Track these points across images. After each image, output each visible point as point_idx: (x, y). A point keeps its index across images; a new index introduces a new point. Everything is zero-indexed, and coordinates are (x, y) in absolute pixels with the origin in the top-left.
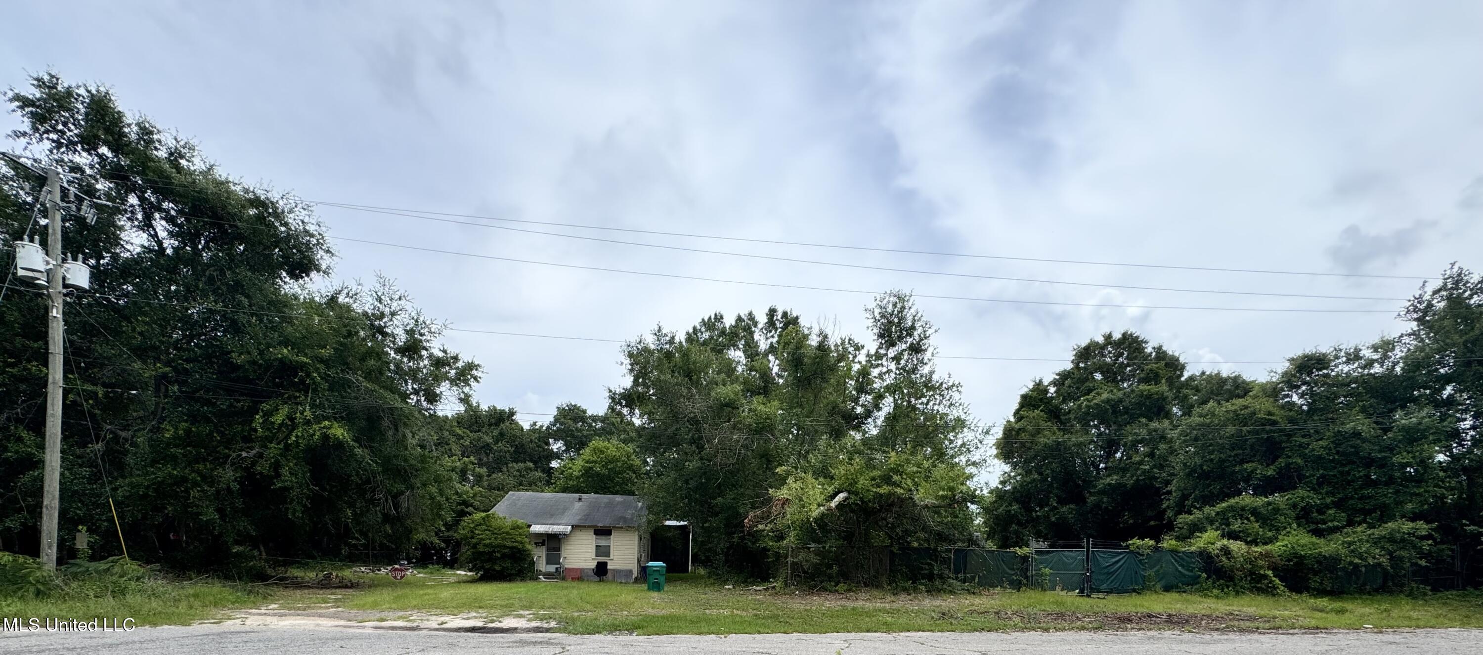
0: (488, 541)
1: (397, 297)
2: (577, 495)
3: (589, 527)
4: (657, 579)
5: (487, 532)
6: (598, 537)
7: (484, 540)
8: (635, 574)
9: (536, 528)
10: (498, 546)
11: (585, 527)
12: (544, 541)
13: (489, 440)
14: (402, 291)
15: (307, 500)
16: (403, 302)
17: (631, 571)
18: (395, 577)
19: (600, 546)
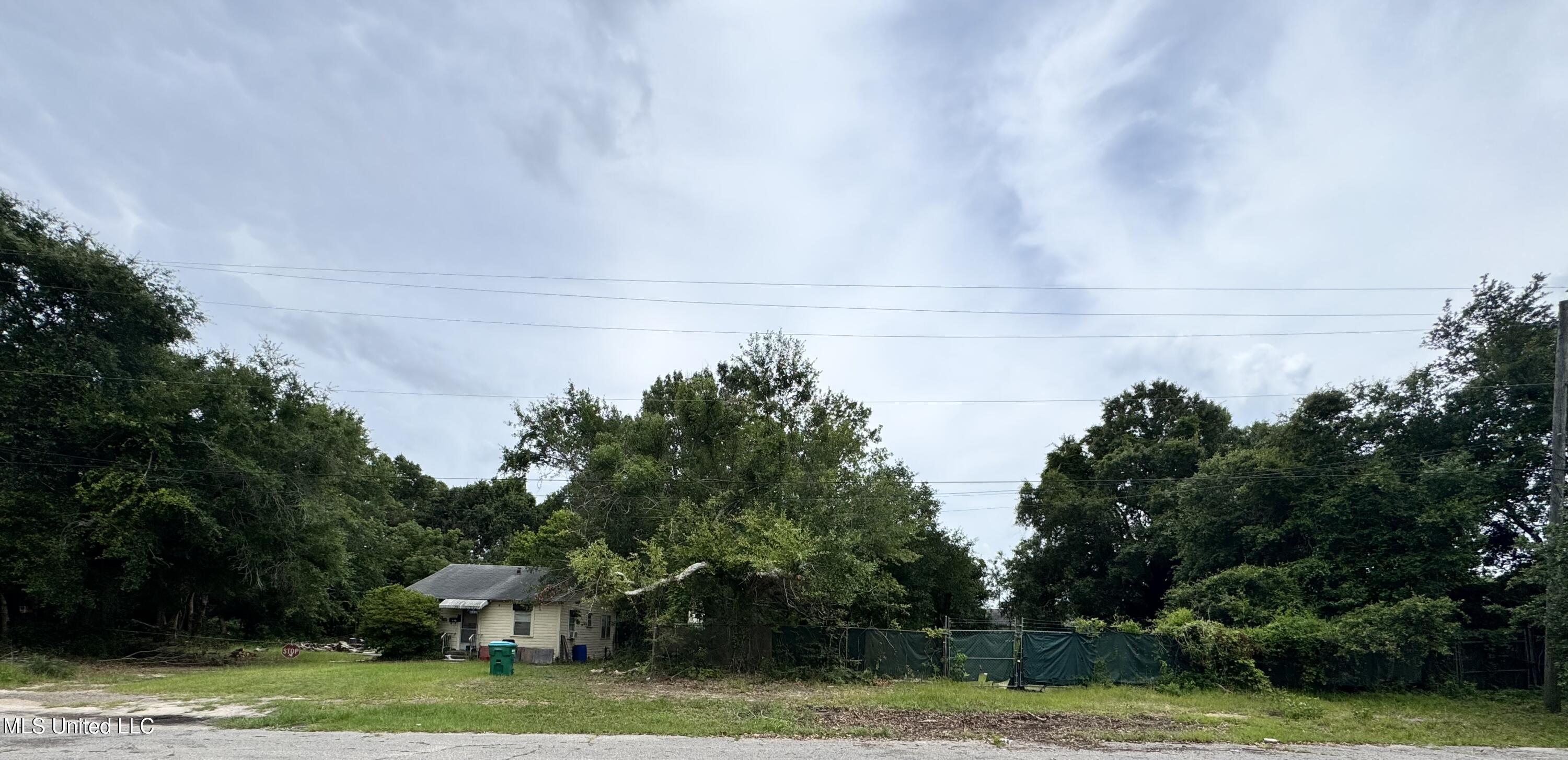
0: (378, 617)
1: (283, 361)
2: (516, 568)
3: (507, 601)
4: (499, 661)
5: (381, 607)
6: (517, 613)
7: (374, 615)
8: (557, 653)
9: (448, 603)
10: (390, 622)
11: (501, 601)
12: (459, 616)
13: (490, 511)
14: (289, 357)
15: (148, 571)
16: (291, 366)
17: (552, 651)
18: (287, 655)
19: (520, 623)
